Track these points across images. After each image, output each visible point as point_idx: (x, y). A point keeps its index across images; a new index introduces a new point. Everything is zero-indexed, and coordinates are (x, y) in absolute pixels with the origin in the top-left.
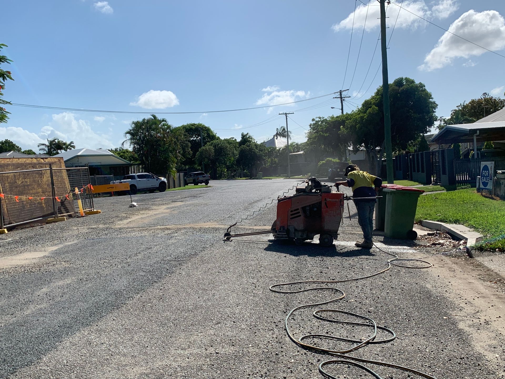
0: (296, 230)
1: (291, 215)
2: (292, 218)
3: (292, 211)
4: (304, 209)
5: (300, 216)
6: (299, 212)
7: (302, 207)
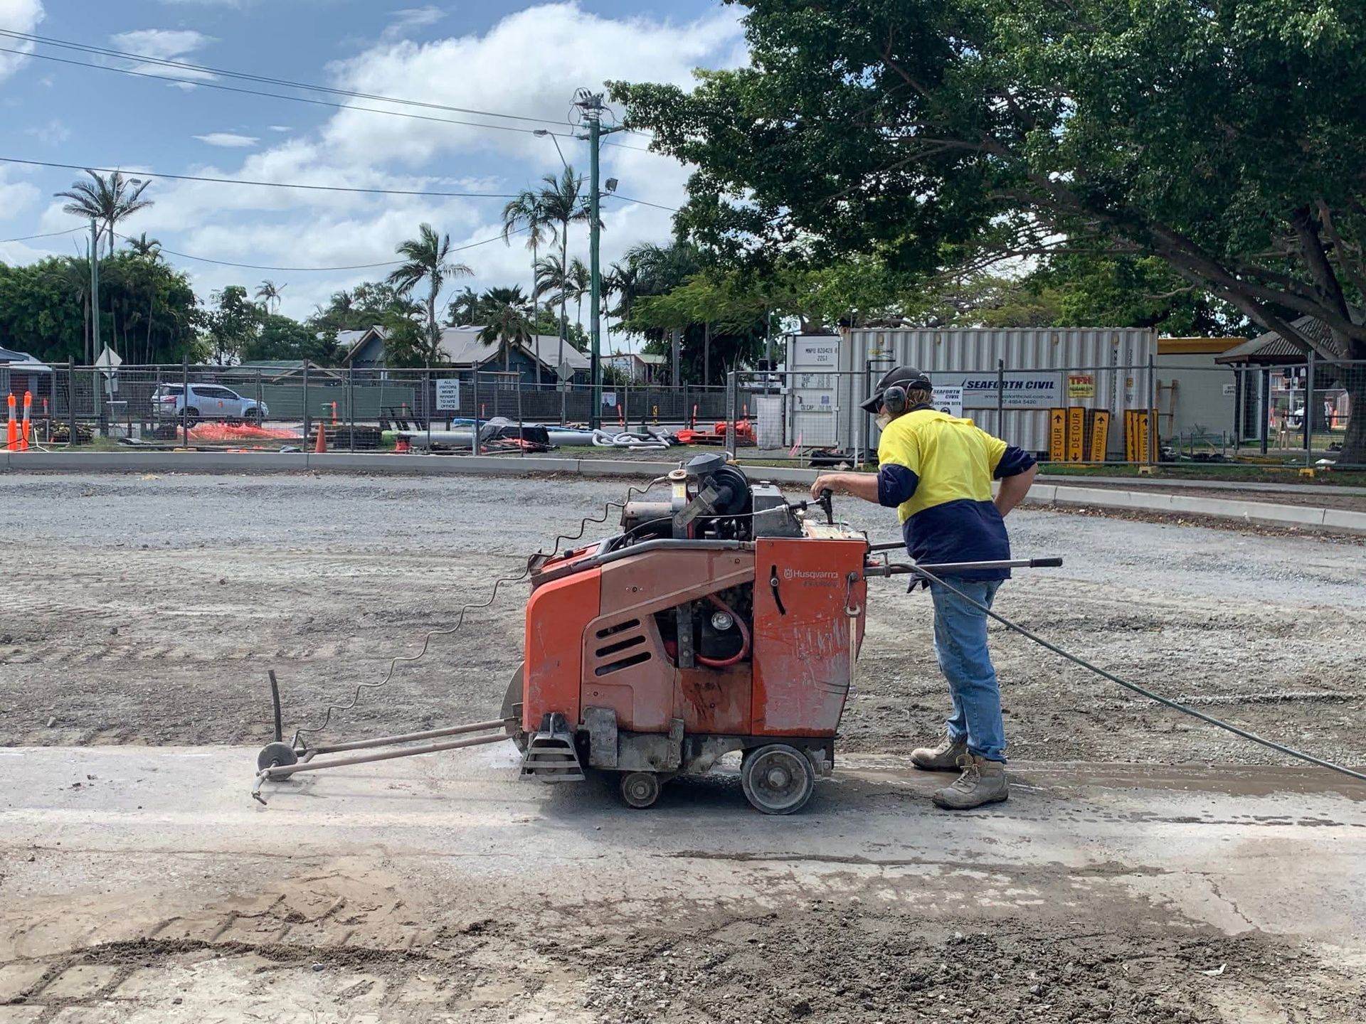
0: (625, 731)
1: (601, 653)
2: (598, 671)
3: (602, 634)
4: (665, 621)
5: (646, 656)
6: (641, 639)
7: (656, 614)
